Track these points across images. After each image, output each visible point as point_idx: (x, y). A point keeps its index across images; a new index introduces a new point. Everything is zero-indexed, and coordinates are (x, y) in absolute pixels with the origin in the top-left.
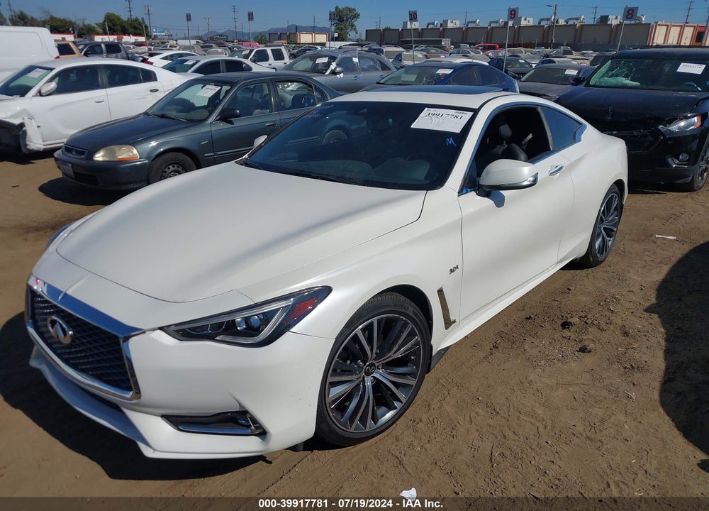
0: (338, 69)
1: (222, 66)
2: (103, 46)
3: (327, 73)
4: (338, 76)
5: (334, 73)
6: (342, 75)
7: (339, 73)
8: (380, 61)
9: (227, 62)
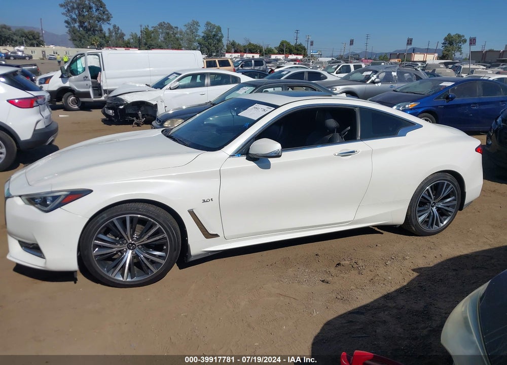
0: (376, 80)
1: (306, 76)
2: (253, 61)
3: (368, 82)
4: (376, 85)
5: (373, 82)
6: (380, 84)
7: (378, 82)
8: (416, 75)
9: (309, 73)
